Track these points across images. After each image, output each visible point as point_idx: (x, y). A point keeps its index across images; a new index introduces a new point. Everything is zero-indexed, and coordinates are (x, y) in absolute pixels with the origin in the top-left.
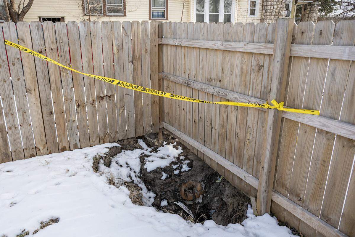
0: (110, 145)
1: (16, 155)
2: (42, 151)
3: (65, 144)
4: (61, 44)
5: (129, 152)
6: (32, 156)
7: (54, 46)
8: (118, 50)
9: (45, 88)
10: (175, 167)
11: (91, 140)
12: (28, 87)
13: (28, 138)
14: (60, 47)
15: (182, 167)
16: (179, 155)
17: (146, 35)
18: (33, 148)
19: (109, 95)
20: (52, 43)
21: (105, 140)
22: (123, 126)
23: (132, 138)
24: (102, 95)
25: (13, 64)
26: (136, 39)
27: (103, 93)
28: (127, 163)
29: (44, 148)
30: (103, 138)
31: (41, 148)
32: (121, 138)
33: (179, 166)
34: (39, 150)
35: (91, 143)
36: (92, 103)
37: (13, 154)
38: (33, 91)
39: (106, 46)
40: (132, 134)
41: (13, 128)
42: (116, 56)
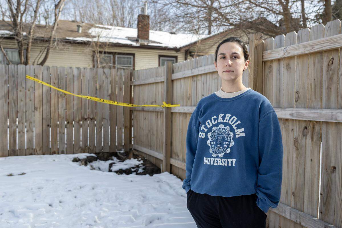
0: (88, 155)
1: (20, 152)
2: (38, 152)
3: (55, 150)
4: (61, 81)
5: (103, 162)
6: (31, 154)
7: (56, 82)
8: (100, 87)
9: (47, 108)
10: (133, 170)
11: (75, 150)
12: (36, 106)
13: (30, 141)
14: (60, 82)
15: (138, 170)
16: (139, 164)
17: (121, 78)
18: (32, 149)
19: (91, 117)
20: (56, 79)
21: (85, 151)
22: (99, 142)
23: (107, 153)
24: (86, 117)
25: (29, 90)
26: (113, 81)
27: (86, 115)
28: (99, 168)
29: (40, 150)
30: (84, 149)
31: (38, 150)
32: (98, 151)
33: (136, 170)
34: (37, 151)
35: (75, 151)
36: (78, 121)
37: (19, 151)
38: (38, 110)
39: (92, 83)
40: (107, 150)
41: (21, 133)
42: (98, 91)
